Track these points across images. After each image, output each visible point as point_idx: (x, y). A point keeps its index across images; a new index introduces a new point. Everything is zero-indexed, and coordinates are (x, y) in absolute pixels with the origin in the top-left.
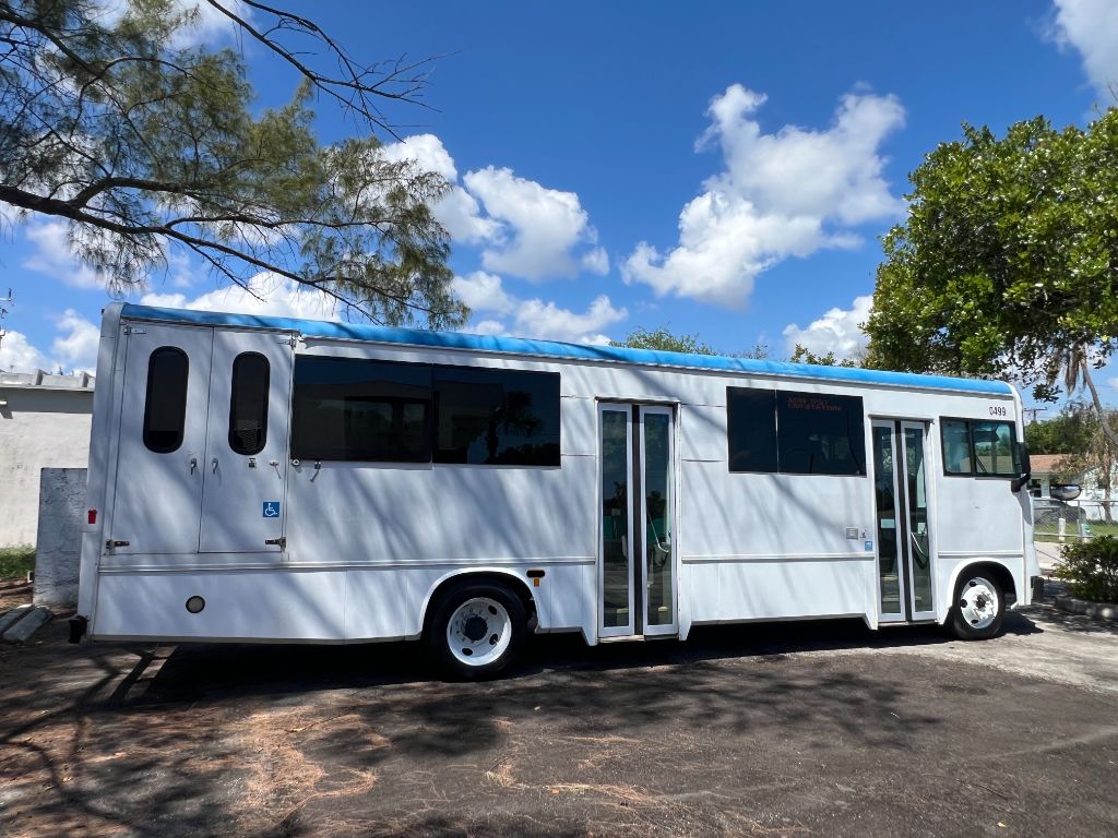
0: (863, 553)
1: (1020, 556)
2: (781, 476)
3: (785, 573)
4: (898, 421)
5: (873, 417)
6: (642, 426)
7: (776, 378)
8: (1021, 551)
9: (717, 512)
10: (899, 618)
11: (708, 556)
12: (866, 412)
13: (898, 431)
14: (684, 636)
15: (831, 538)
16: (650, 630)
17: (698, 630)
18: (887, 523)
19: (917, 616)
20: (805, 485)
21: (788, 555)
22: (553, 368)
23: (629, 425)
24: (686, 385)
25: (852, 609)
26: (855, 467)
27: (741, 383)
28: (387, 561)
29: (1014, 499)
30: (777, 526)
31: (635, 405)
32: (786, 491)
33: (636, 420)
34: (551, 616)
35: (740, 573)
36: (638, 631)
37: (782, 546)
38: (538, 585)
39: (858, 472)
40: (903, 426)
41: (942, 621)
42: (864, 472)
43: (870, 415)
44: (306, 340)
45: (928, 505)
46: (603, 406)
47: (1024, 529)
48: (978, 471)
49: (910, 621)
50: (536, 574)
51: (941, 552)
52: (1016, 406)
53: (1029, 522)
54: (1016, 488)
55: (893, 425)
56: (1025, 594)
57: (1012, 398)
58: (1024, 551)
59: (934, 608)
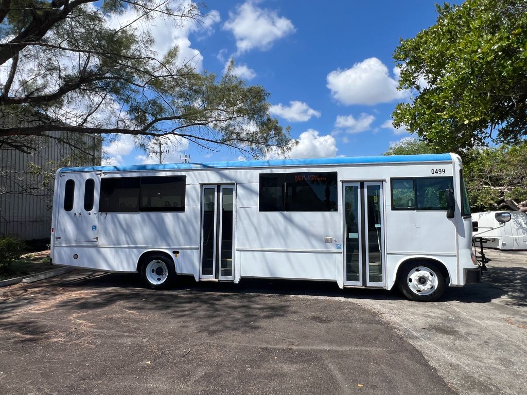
0: (334, 250)
1: (455, 256)
2: (286, 213)
3: (288, 257)
4: (362, 183)
5: (343, 182)
6: (221, 194)
7: (286, 167)
8: (455, 253)
9: (253, 229)
10: (358, 284)
11: (248, 248)
12: (339, 179)
13: (362, 188)
14: (237, 281)
15: (315, 243)
16: (222, 278)
17: (243, 279)
19: (370, 284)
20: (300, 217)
21: (290, 250)
22: (183, 173)
23: (216, 193)
24: (241, 175)
25: (328, 277)
26: (331, 206)
27: (267, 171)
28: (126, 246)
29: (450, 223)
30: (284, 236)
31: (219, 185)
32: (290, 220)
33: (219, 192)
34: (181, 270)
35: (264, 256)
36: (217, 277)
37: (286, 244)
38: (176, 257)
39: (332, 210)
40: (366, 184)
41: (389, 289)
42: (336, 210)
43: (341, 181)
44: (104, 173)
45: (382, 226)
46: (204, 187)
47: (457, 240)
48: (419, 206)
49: (366, 286)
50: (176, 253)
51: (389, 251)
52: (454, 168)
53: (463, 235)
54: (451, 216)
55: (359, 185)
56: (458, 278)
57: (451, 163)
58: (458, 253)
59: (383, 281)
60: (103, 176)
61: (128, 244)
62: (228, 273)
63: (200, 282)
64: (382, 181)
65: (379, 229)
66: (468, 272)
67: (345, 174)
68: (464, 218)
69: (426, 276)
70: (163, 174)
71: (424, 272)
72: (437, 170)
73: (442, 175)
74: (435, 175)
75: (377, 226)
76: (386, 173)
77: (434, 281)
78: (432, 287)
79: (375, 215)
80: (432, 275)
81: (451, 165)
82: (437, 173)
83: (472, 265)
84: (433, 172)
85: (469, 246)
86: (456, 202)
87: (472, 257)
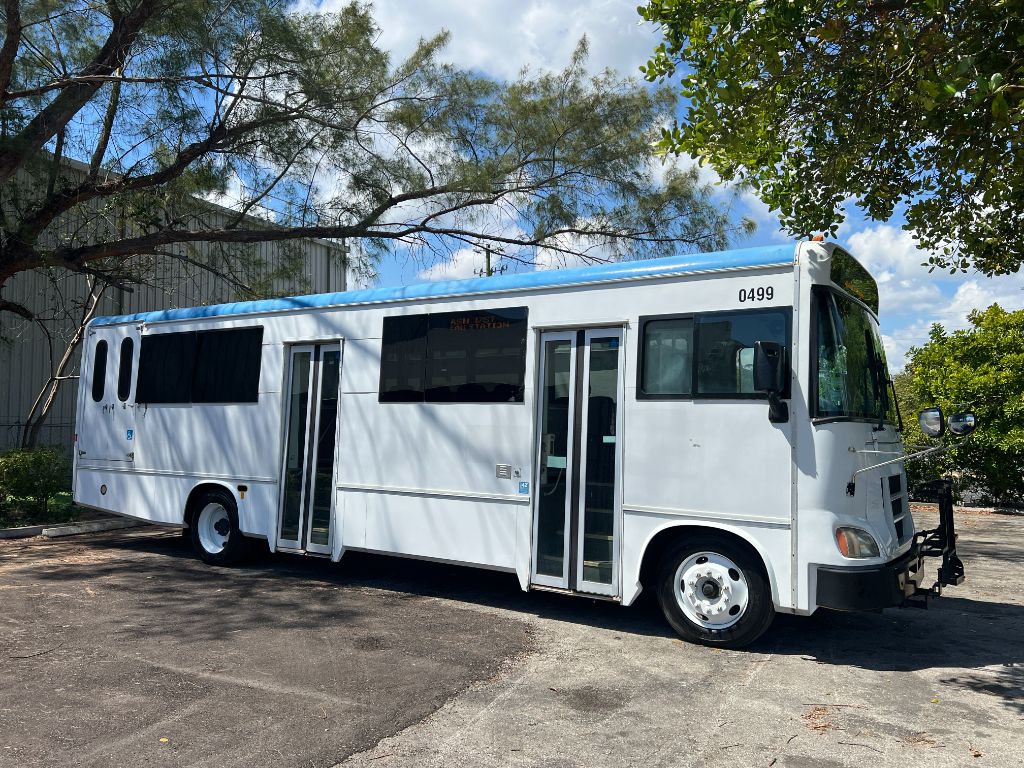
0: (515, 495)
1: (787, 527)
2: (426, 405)
3: (427, 509)
4: (581, 331)
5: (539, 330)
6: (321, 363)
7: (430, 301)
8: (787, 520)
10: (557, 583)
11: (358, 484)
12: (532, 322)
13: (580, 343)
14: (336, 558)
15: (480, 473)
16: (311, 547)
17: (351, 555)
18: (555, 462)
19: (585, 586)
21: (429, 490)
22: (260, 322)
23: (312, 363)
24: (349, 319)
25: (500, 560)
26: (511, 393)
27: (395, 312)
28: (170, 471)
29: (777, 437)
31: (317, 344)
32: (432, 417)
34: (248, 524)
35: (385, 504)
36: (304, 546)
38: (242, 497)
39: (513, 398)
40: (589, 335)
41: (627, 602)
42: (520, 399)
43: (534, 328)
44: (147, 325)
45: (617, 439)
46: (295, 350)
47: (794, 481)
48: (700, 391)
49: (575, 590)
50: (242, 489)
51: (628, 505)
52: (798, 281)
53: (810, 471)
54: (779, 416)
55: (573, 337)
56: (794, 590)
57: (790, 269)
58: (795, 519)
59: (614, 581)
60: (146, 332)
61: (175, 468)
62: (324, 538)
63: (277, 552)
64: (620, 326)
65: (612, 446)
66: (824, 577)
67: (544, 312)
68: (815, 424)
69: (715, 576)
70: (228, 325)
71: (717, 568)
72: (753, 290)
73: (766, 304)
74: (749, 305)
75: (607, 439)
76: (627, 307)
77: (739, 593)
78: (735, 610)
79: (604, 413)
80: (734, 575)
81: (789, 277)
82: (753, 298)
83: (833, 556)
84: (743, 295)
85: (828, 503)
86: (796, 378)
87: (838, 533)
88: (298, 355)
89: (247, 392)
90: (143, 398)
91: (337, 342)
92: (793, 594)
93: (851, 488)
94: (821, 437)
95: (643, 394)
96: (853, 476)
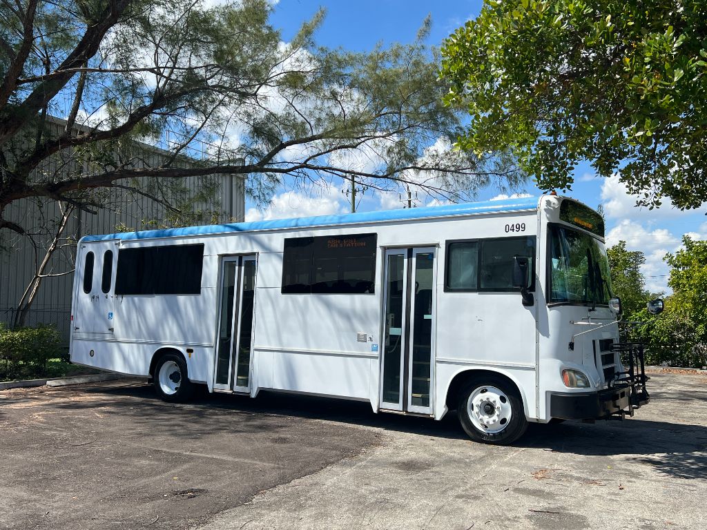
0: (369, 353)
1: (533, 369)
2: (312, 296)
3: (312, 362)
4: (410, 249)
5: (385, 249)
6: (243, 268)
7: (316, 228)
8: (533, 365)
11: (268, 347)
12: (379, 244)
13: (410, 256)
14: (253, 395)
15: (345, 341)
16: (237, 388)
17: (263, 393)
18: (394, 331)
19: (412, 409)
22: (201, 241)
23: (237, 268)
26: (366, 287)
31: (240, 256)
32: (315, 306)
33: (240, 265)
34: (194, 374)
36: (232, 388)
38: (190, 357)
39: (368, 291)
40: (415, 251)
41: (438, 418)
42: (372, 291)
43: (381, 247)
44: (122, 242)
45: (432, 317)
46: (225, 259)
47: (537, 342)
48: (482, 287)
49: (407, 412)
50: (190, 351)
51: (440, 358)
52: (539, 220)
53: (546, 334)
54: (528, 302)
55: (405, 252)
56: (537, 408)
57: (535, 212)
58: (537, 364)
59: (431, 405)
60: (122, 247)
62: (246, 383)
63: (214, 393)
64: (434, 246)
65: (430, 321)
66: (556, 400)
67: (387, 237)
68: (549, 307)
69: (491, 400)
70: (179, 242)
71: (493, 396)
72: (513, 225)
73: (520, 234)
74: (511, 234)
75: (426, 317)
76: (438, 234)
77: (505, 410)
78: (503, 421)
79: (424, 301)
80: (503, 399)
81: (534, 217)
82: (513, 230)
83: (561, 387)
84: (507, 229)
85: (557, 355)
86: (538, 279)
87: (563, 373)
88: (228, 263)
89: (193, 287)
90: (120, 291)
91: (254, 254)
92: (537, 410)
93: (571, 346)
94: (552, 314)
95: (448, 288)
96: (573, 338)
